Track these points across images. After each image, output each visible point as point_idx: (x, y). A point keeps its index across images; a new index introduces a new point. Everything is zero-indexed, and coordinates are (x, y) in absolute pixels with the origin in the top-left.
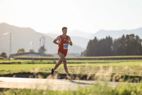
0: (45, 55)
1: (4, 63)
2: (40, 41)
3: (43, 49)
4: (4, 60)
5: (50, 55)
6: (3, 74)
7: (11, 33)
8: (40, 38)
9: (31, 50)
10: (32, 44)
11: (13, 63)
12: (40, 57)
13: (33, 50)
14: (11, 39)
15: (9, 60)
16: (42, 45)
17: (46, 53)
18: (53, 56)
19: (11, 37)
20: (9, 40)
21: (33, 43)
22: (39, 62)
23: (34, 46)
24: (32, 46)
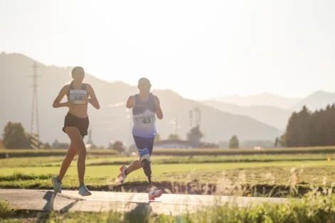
0: (202, 145)
2: (191, 116)
3: (196, 133)
4: (117, 157)
5: (213, 146)
8: (191, 112)
9: (172, 136)
10: (174, 123)
12: (190, 149)
13: (176, 136)
16: (194, 125)
17: (202, 140)
18: (217, 147)
21: (177, 121)
22: (186, 160)
23: (179, 127)
24: (175, 127)
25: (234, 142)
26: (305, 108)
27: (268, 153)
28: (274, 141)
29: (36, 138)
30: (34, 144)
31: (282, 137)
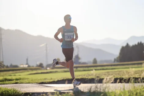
1: (42, 73)
3: (77, 57)
5: (85, 63)
6: (48, 82)
7: (46, 45)
11: (51, 72)
14: (46, 50)
15: (47, 69)
16: (76, 54)
18: (87, 64)
19: (46, 48)
20: (45, 51)
25: (95, 61)
26: (127, 44)
27: (111, 65)
28: (113, 60)
29: (2, 63)
30: (2, 66)
31: (117, 58)
